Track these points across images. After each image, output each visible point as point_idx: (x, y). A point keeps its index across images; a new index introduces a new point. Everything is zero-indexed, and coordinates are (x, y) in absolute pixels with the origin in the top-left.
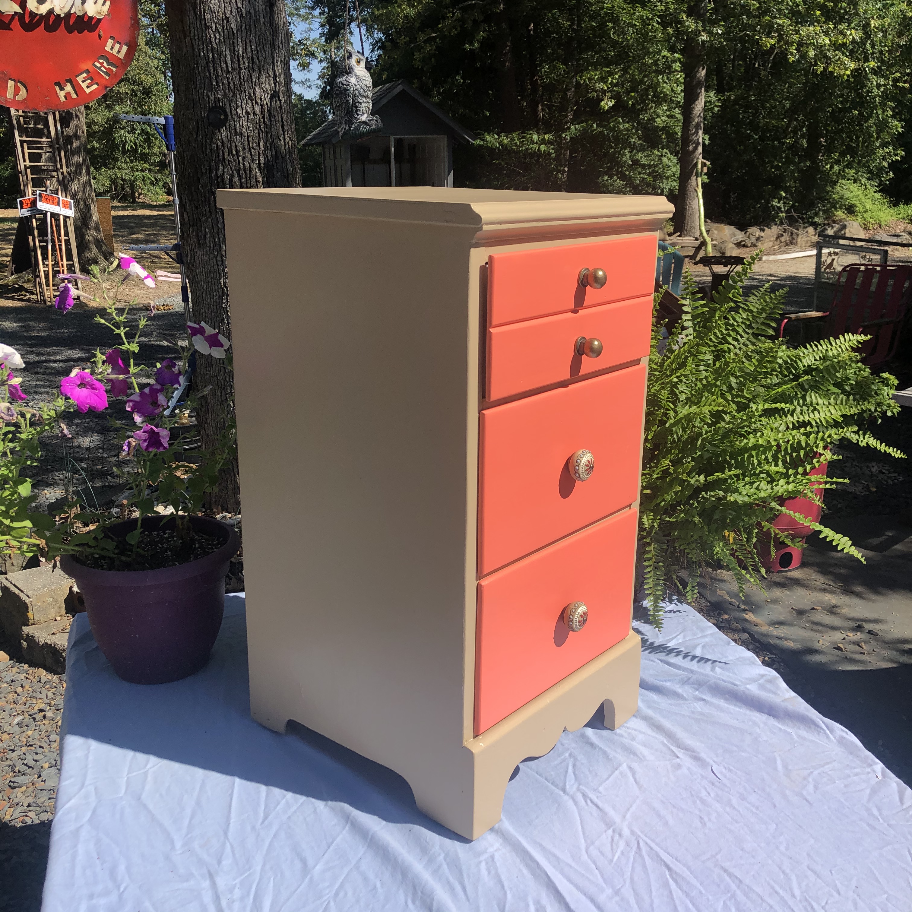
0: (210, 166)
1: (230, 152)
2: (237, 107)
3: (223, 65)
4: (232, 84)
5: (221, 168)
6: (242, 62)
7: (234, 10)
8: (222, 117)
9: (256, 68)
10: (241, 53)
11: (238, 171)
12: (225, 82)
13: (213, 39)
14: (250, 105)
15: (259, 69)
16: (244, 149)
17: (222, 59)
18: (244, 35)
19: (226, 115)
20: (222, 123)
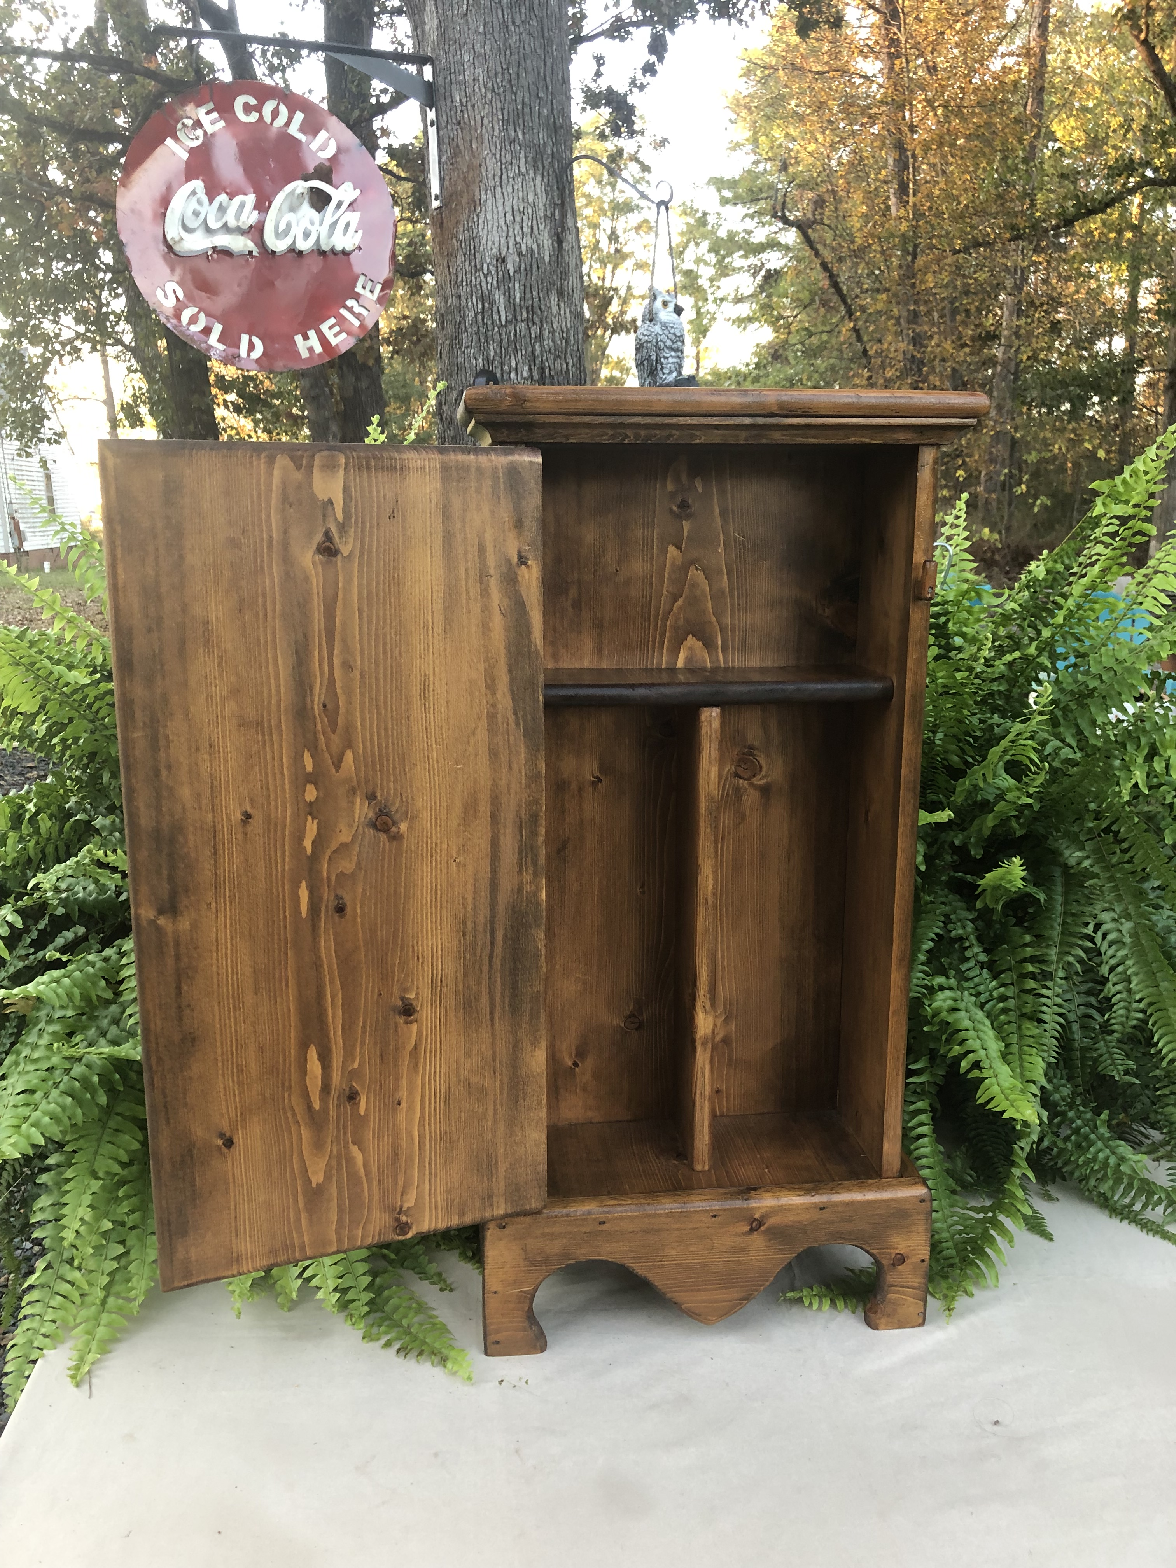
2: (511, 369)
3: (495, 317)
4: (505, 340)
6: (518, 313)
7: (512, 246)
9: (536, 320)
10: (518, 300)
12: (497, 338)
13: (484, 284)
14: (526, 368)
15: (541, 322)
17: (495, 309)
18: (523, 278)
19: (497, 381)
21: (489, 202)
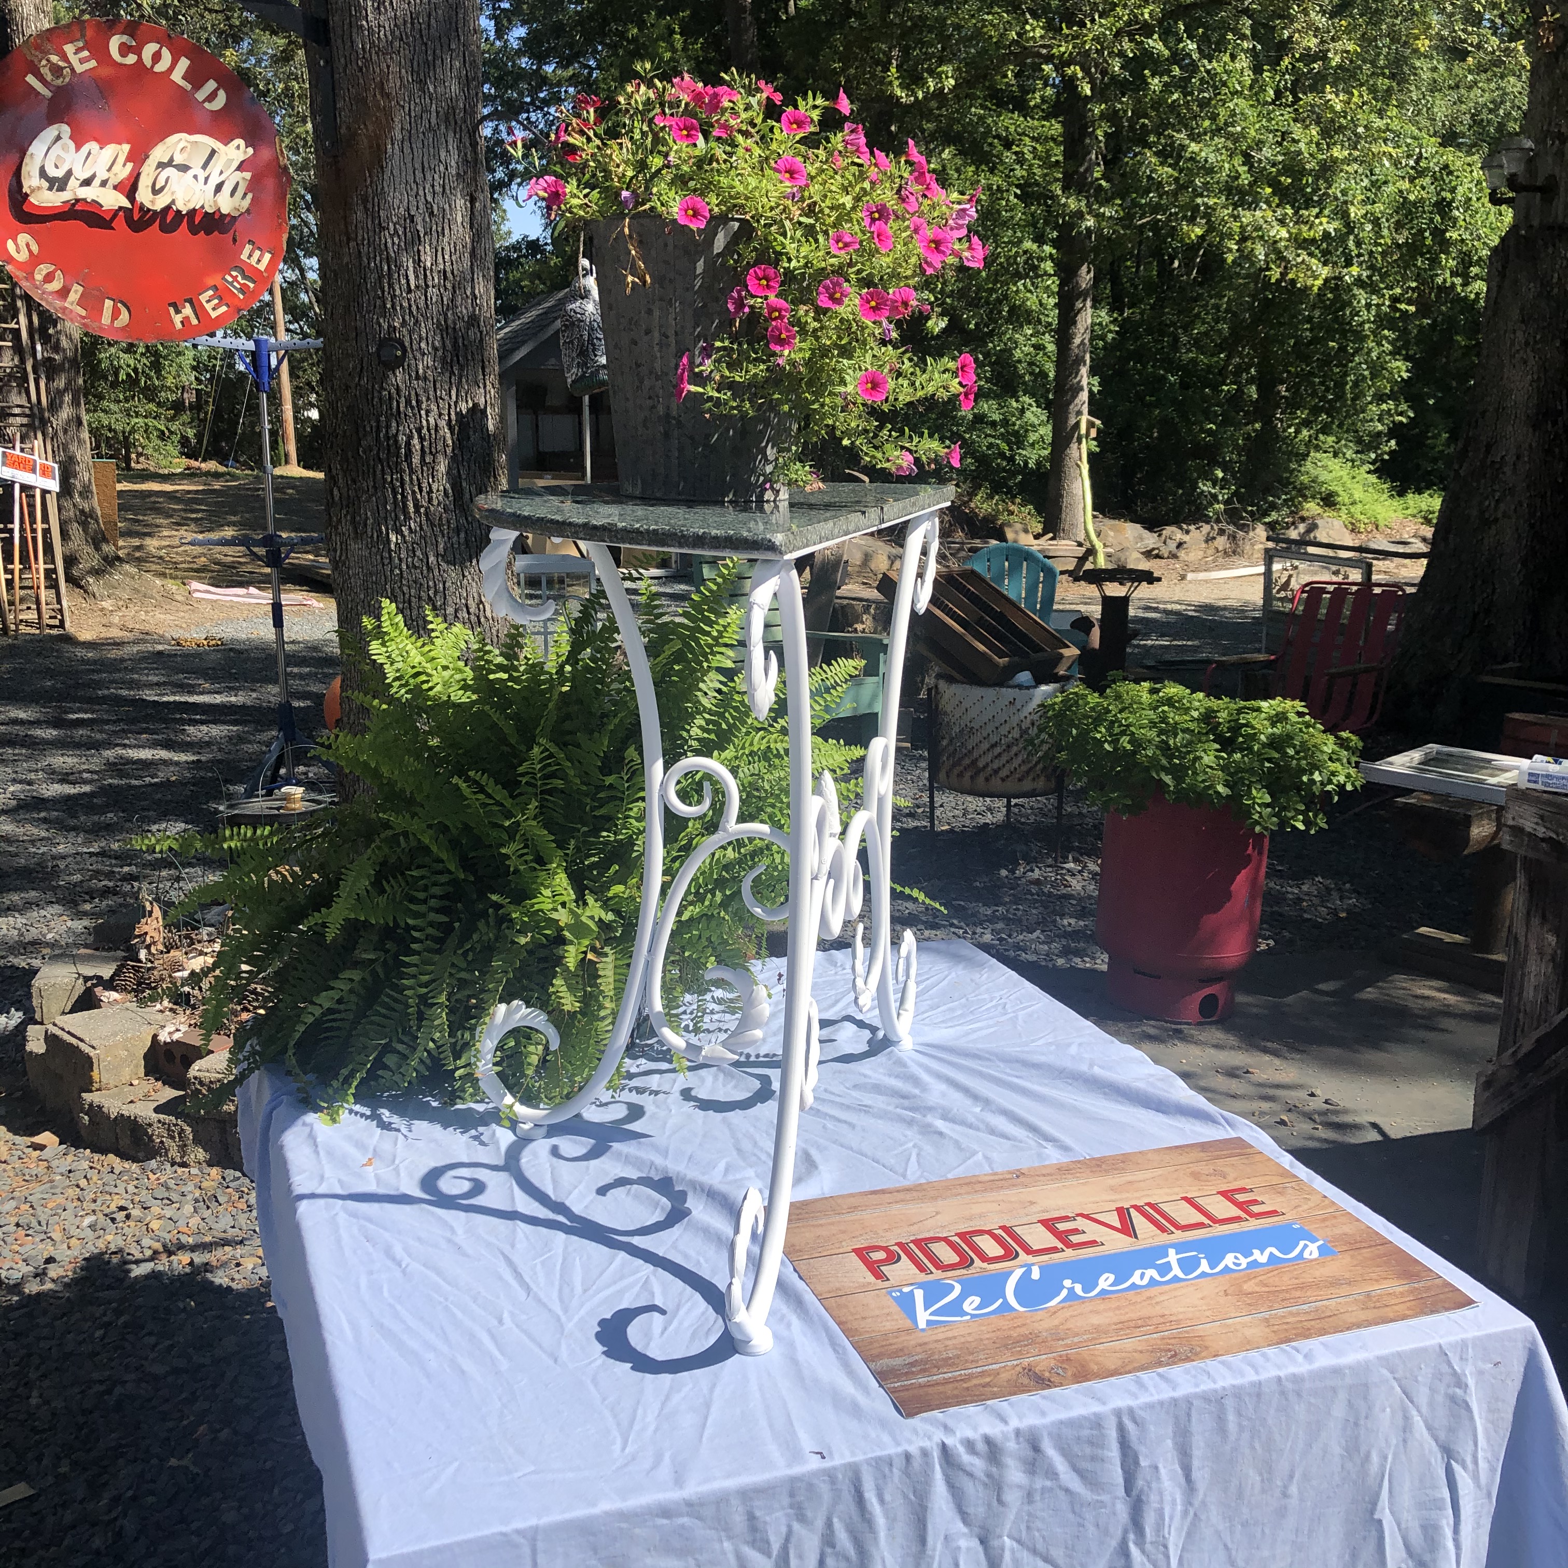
0: (378, 421)
1: (408, 402)
2: (421, 338)
3: (403, 281)
4: (414, 308)
5: (394, 424)
6: (430, 278)
7: (421, 206)
8: (399, 353)
9: (449, 285)
10: (428, 264)
11: (419, 430)
12: (405, 304)
13: (390, 245)
14: (438, 338)
15: (454, 288)
16: (428, 399)
17: (402, 272)
19: (404, 351)
20: (399, 362)
21: (396, 157)
